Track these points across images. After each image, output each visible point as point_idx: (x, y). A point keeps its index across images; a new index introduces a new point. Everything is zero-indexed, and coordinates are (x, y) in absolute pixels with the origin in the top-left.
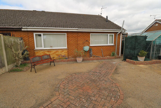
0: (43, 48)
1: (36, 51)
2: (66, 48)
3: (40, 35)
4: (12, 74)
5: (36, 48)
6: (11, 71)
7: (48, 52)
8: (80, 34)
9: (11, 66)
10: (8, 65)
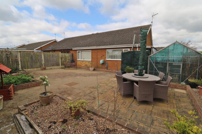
0: (80, 60)
1: (77, 61)
2: (91, 60)
3: (79, 52)
4: (61, 69)
5: (78, 60)
6: (62, 68)
7: (82, 62)
8: (99, 50)
9: (63, 66)
10: (61, 65)
